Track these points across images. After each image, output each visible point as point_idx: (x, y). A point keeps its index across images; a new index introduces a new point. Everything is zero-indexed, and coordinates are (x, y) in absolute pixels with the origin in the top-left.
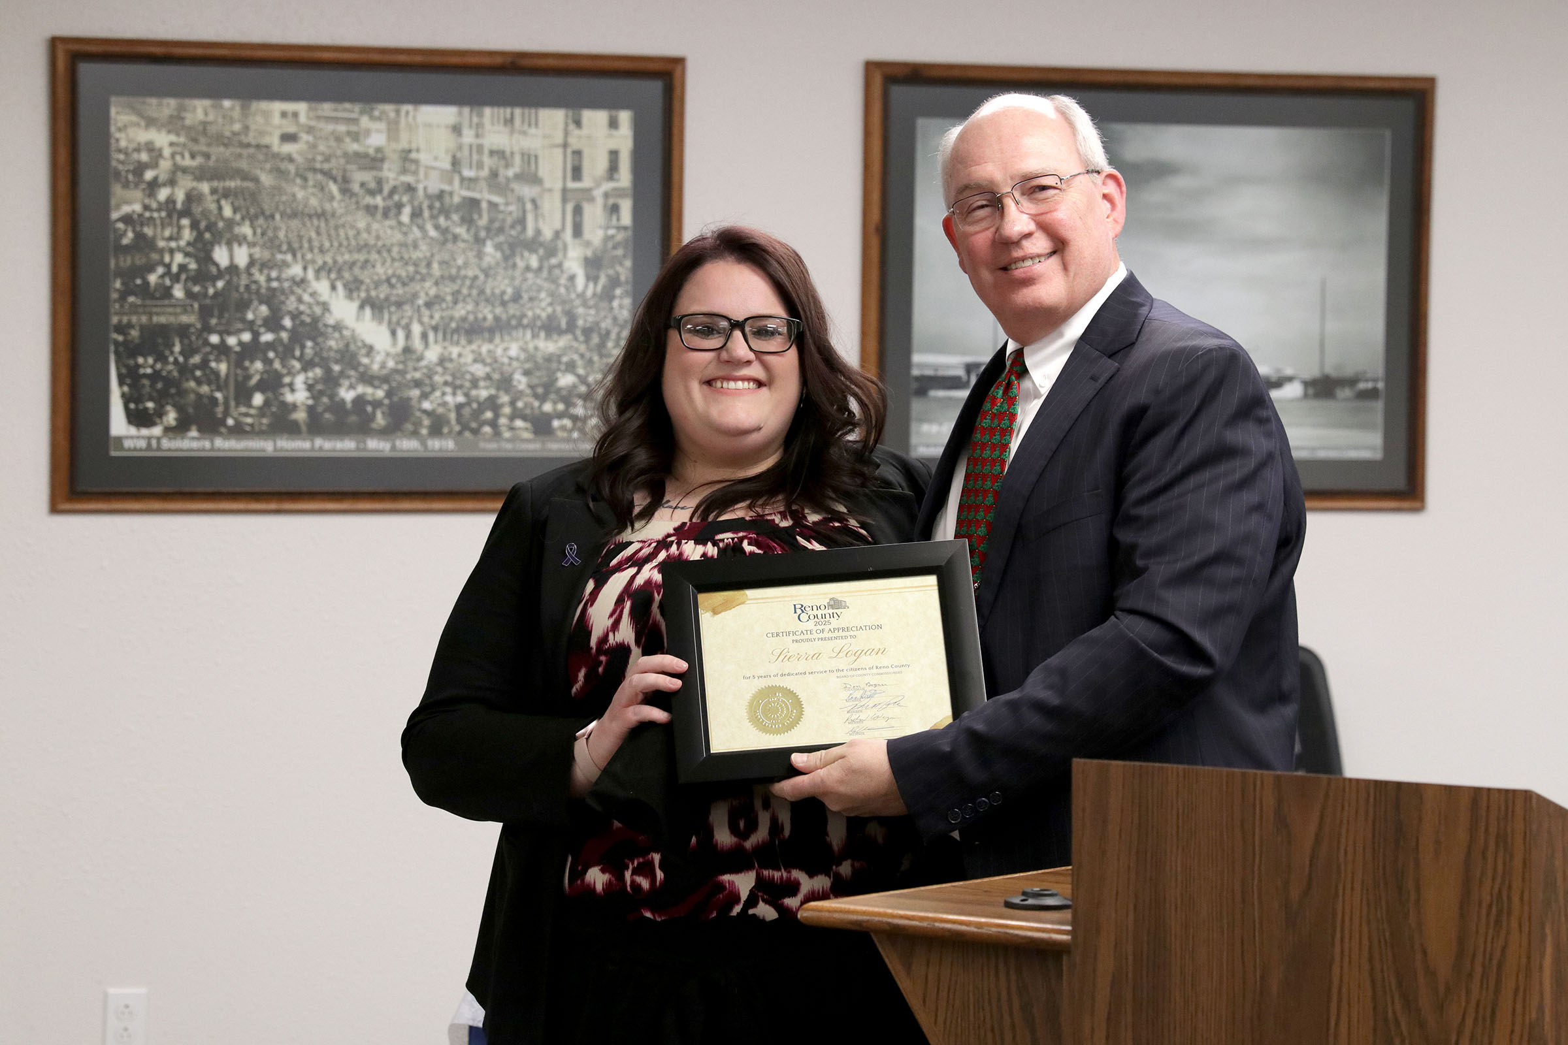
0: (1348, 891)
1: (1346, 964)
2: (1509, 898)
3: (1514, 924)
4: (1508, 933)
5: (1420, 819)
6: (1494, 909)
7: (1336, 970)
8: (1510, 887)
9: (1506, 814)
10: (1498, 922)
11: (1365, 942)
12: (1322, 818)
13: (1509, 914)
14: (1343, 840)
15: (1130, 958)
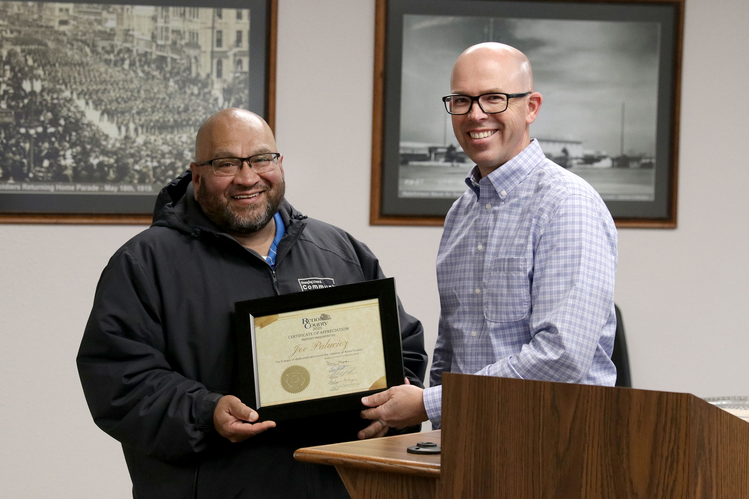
0: (590, 448)
1: (589, 488)
2: (678, 453)
3: (680, 468)
4: (677, 472)
5: (630, 409)
6: (669, 460)
7: (583, 493)
8: (678, 447)
9: (677, 406)
10: (671, 467)
11: (599, 476)
12: (577, 406)
13: (678, 462)
14: (588, 419)
15: (472, 483)
